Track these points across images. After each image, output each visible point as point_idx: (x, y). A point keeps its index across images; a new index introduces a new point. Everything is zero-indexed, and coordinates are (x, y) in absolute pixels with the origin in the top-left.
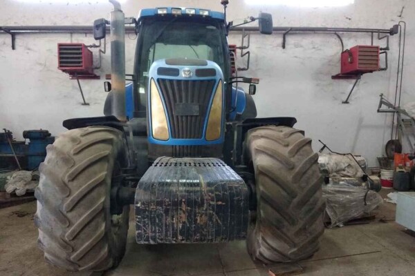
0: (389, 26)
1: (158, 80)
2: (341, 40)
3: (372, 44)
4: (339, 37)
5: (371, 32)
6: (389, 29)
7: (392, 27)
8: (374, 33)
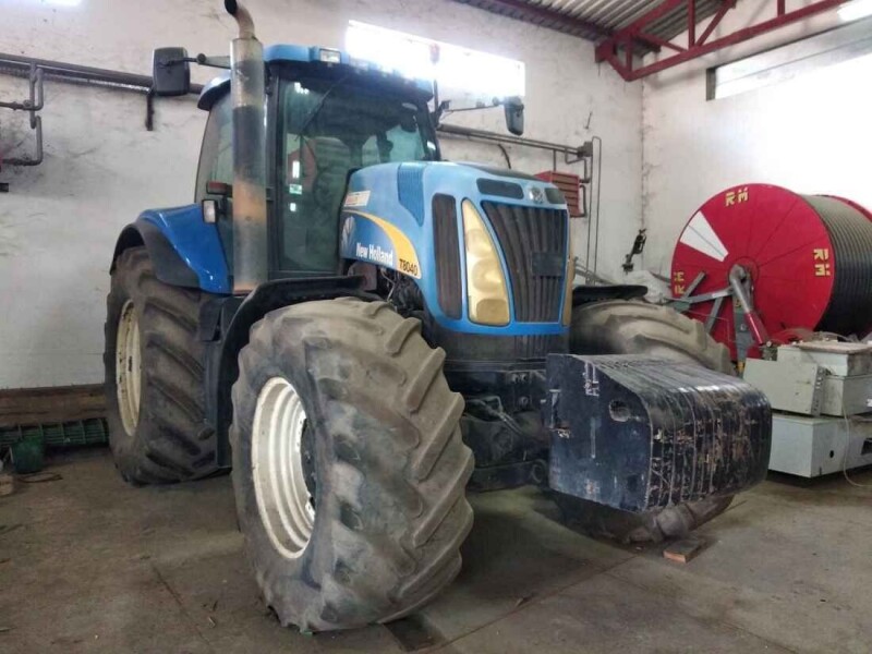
0: (577, 142)
1: (482, 203)
2: (508, 159)
3: (555, 169)
4: (504, 151)
5: (554, 149)
6: (576, 147)
7: (582, 144)
8: (557, 153)
